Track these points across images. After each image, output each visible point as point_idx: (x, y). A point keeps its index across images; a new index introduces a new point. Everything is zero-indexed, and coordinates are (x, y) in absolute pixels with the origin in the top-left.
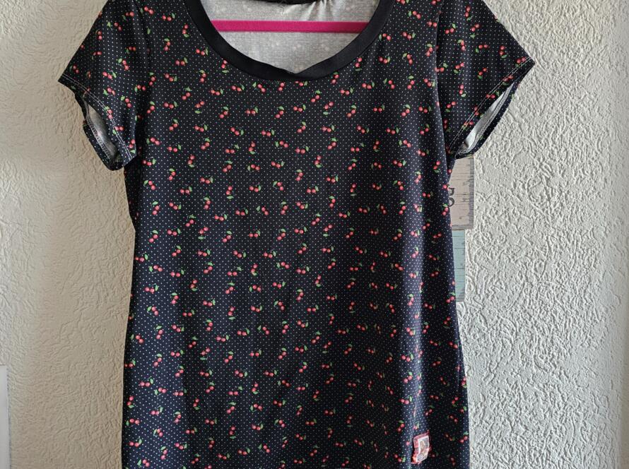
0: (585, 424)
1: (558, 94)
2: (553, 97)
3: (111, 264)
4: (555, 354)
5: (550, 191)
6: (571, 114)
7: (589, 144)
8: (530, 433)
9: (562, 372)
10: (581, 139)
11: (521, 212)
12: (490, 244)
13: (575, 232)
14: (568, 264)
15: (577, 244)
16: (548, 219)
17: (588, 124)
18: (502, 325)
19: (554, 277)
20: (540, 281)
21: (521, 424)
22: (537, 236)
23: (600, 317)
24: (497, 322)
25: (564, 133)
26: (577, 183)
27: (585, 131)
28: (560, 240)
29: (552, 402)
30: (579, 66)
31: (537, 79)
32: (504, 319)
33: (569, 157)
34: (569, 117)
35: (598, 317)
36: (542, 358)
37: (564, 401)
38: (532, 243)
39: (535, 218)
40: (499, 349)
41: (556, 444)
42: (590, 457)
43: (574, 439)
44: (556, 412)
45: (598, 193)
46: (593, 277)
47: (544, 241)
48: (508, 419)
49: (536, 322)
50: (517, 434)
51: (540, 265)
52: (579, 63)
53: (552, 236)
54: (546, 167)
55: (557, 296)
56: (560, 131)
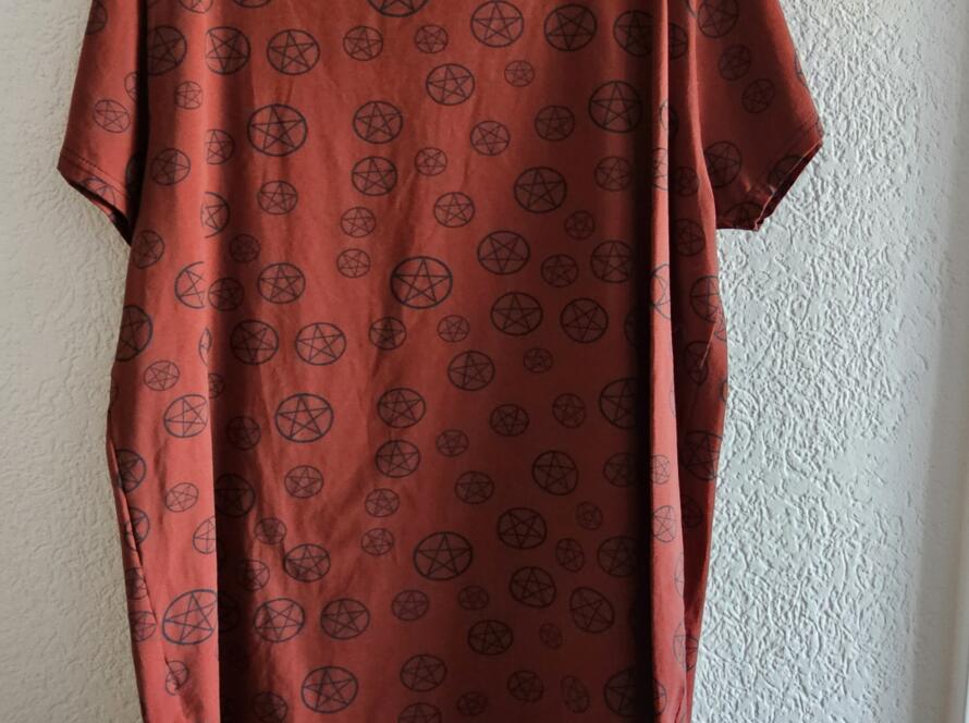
0: (864, 561)
1: (835, 27)
2: (827, 30)
4: (819, 448)
6: (857, 59)
7: (883, 109)
9: (830, 477)
10: (872, 101)
13: (858, 251)
14: (845, 303)
15: (860, 272)
16: (814, 230)
17: (883, 77)
18: (737, 401)
20: (799, 330)
21: (763, 558)
23: (893, 390)
25: (844, 90)
26: (863, 172)
27: (879, 89)
28: (833, 264)
32: (740, 391)
33: (851, 131)
34: (853, 64)
36: (799, 455)
37: (831, 522)
38: (788, 269)
40: (730, 439)
41: (816, 592)
42: (870, 612)
43: (845, 584)
44: (818, 541)
45: (897, 190)
46: (884, 326)
47: (807, 265)
48: (742, 550)
49: (790, 396)
50: (755, 575)
51: (801, 305)
53: (821, 258)
55: (826, 355)
56: (838, 87)
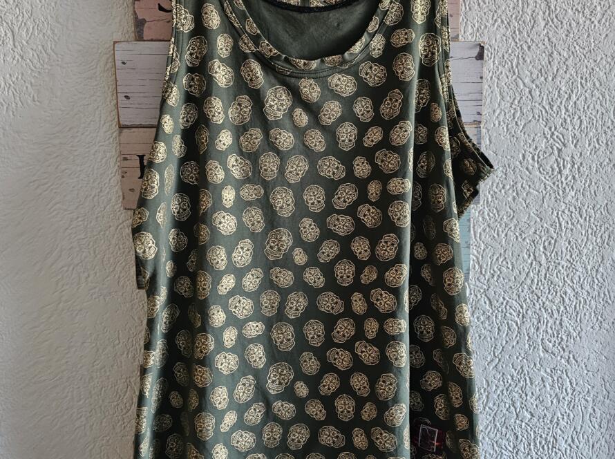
3: (91, 243)
5: (562, 163)
8: (536, 420)
11: (529, 186)
12: (496, 220)
19: (564, 255)
22: (546, 212)
24: (502, 303)
29: (559, 387)
30: (595, 26)
31: (549, 40)
35: (610, 298)
39: (544, 192)
52: (596, 23)
54: (557, 137)
